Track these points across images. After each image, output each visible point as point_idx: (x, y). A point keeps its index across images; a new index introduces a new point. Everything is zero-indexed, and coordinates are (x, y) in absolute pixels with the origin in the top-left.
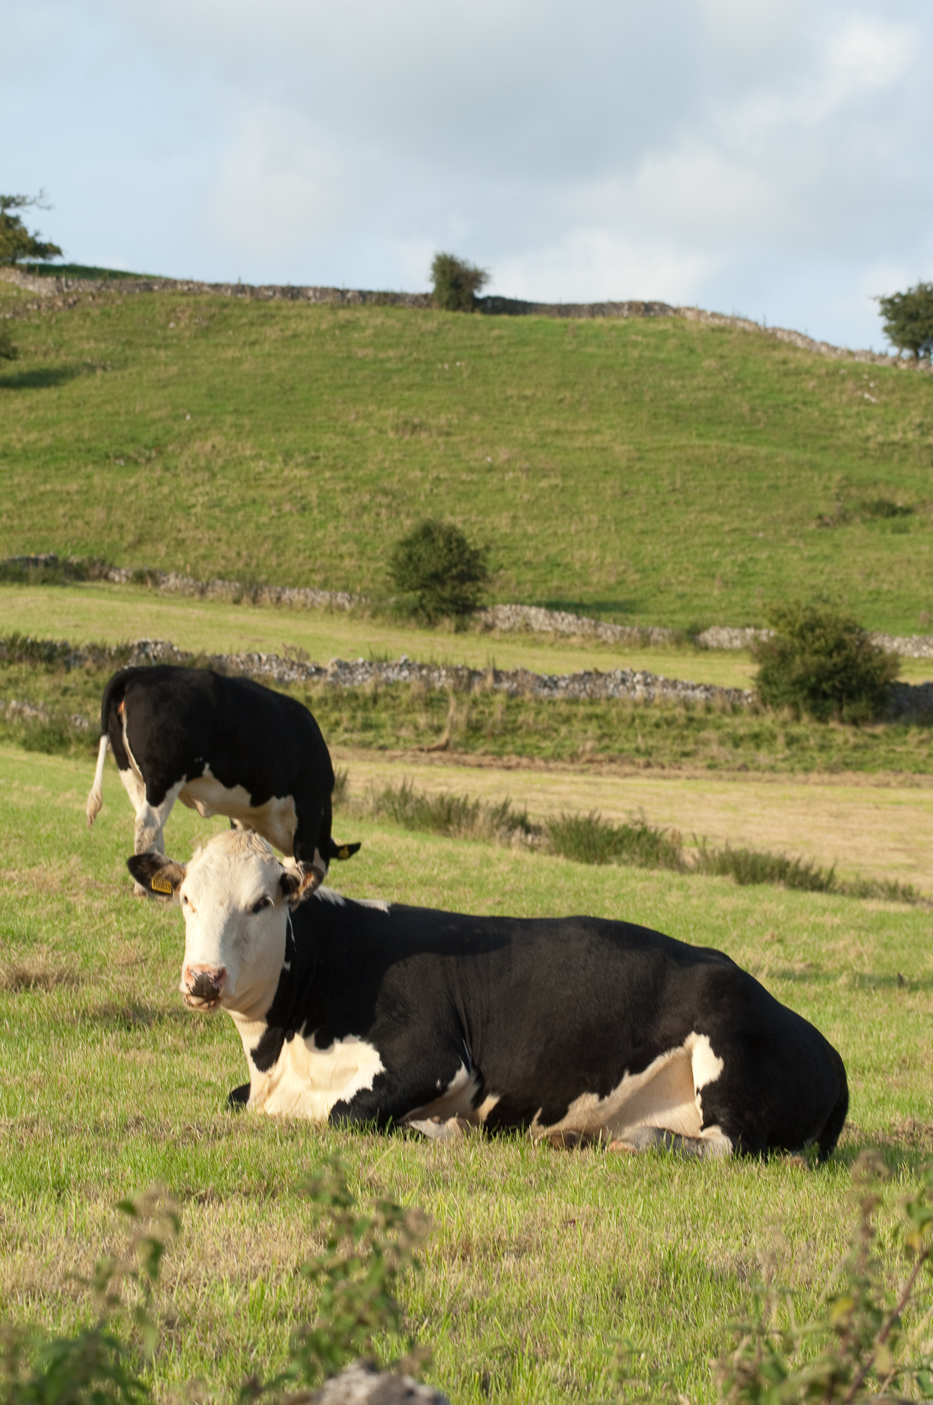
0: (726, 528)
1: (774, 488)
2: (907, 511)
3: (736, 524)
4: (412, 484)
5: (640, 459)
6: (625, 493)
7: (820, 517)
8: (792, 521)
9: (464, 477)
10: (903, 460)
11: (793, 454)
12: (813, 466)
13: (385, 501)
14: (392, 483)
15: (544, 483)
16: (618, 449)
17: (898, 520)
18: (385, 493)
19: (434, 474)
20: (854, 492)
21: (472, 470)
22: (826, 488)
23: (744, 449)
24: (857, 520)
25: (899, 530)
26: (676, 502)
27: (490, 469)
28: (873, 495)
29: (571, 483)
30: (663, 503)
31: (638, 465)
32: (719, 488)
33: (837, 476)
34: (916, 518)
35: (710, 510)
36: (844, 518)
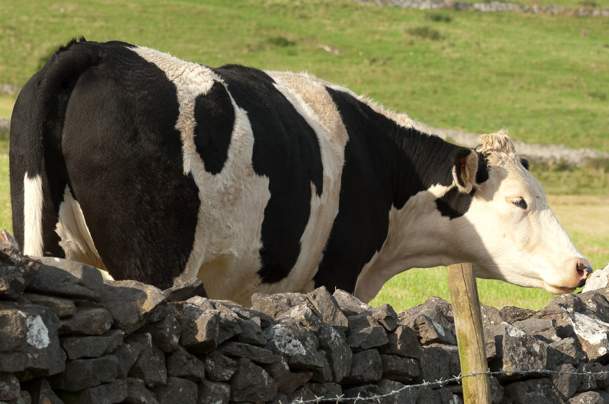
0: (201, 51)
1: (220, 29)
2: (293, 44)
3: (206, 49)
4: (23, 23)
5: (145, 12)
6: (141, 31)
7: (249, 46)
8: (235, 48)
9: (52, 20)
10: (285, 15)
11: (226, 10)
12: (240, 18)
13: (12, 33)
14: (12, 22)
15: (97, 24)
16: (132, 6)
17: (289, 48)
18: (11, 28)
19: (34, 19)
20: (264, 32)
21: (54, 16)
22: (248, 30)
23: (200, 7)
24: (268, 47)
25: (291, 54)
26: (170, 37)
27: (64, 16)
28: (274, 34)
29: (110, 25)
30: (163, 37)
31: (144, 15)
32: (191, 29)
33: (254, 24)
34: (299, 47)
35: (190, 41)
36: (261, 47)
